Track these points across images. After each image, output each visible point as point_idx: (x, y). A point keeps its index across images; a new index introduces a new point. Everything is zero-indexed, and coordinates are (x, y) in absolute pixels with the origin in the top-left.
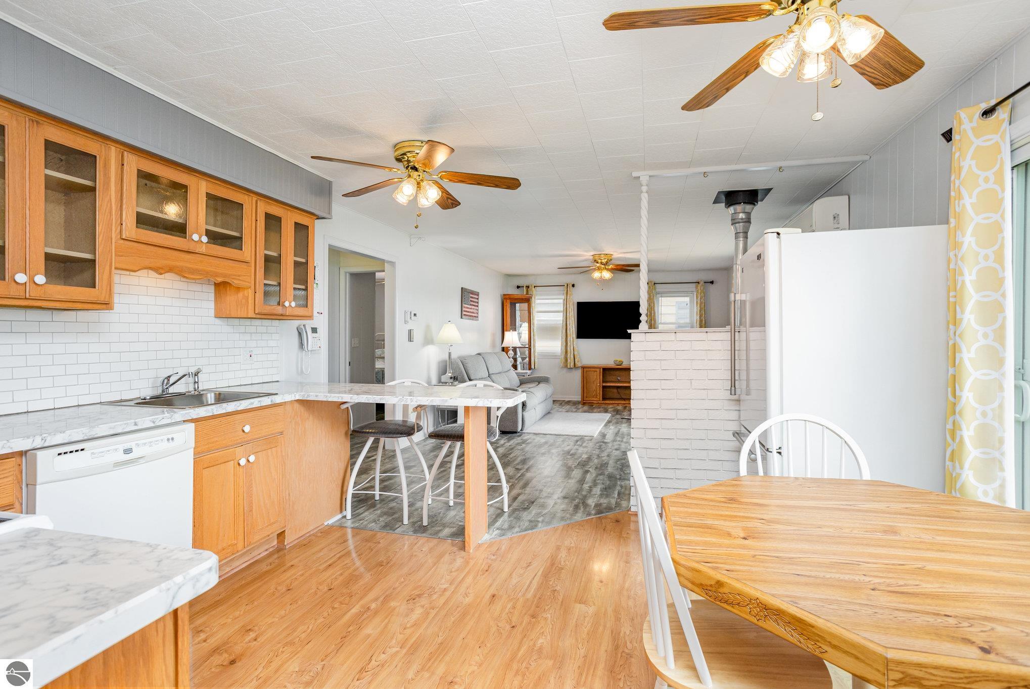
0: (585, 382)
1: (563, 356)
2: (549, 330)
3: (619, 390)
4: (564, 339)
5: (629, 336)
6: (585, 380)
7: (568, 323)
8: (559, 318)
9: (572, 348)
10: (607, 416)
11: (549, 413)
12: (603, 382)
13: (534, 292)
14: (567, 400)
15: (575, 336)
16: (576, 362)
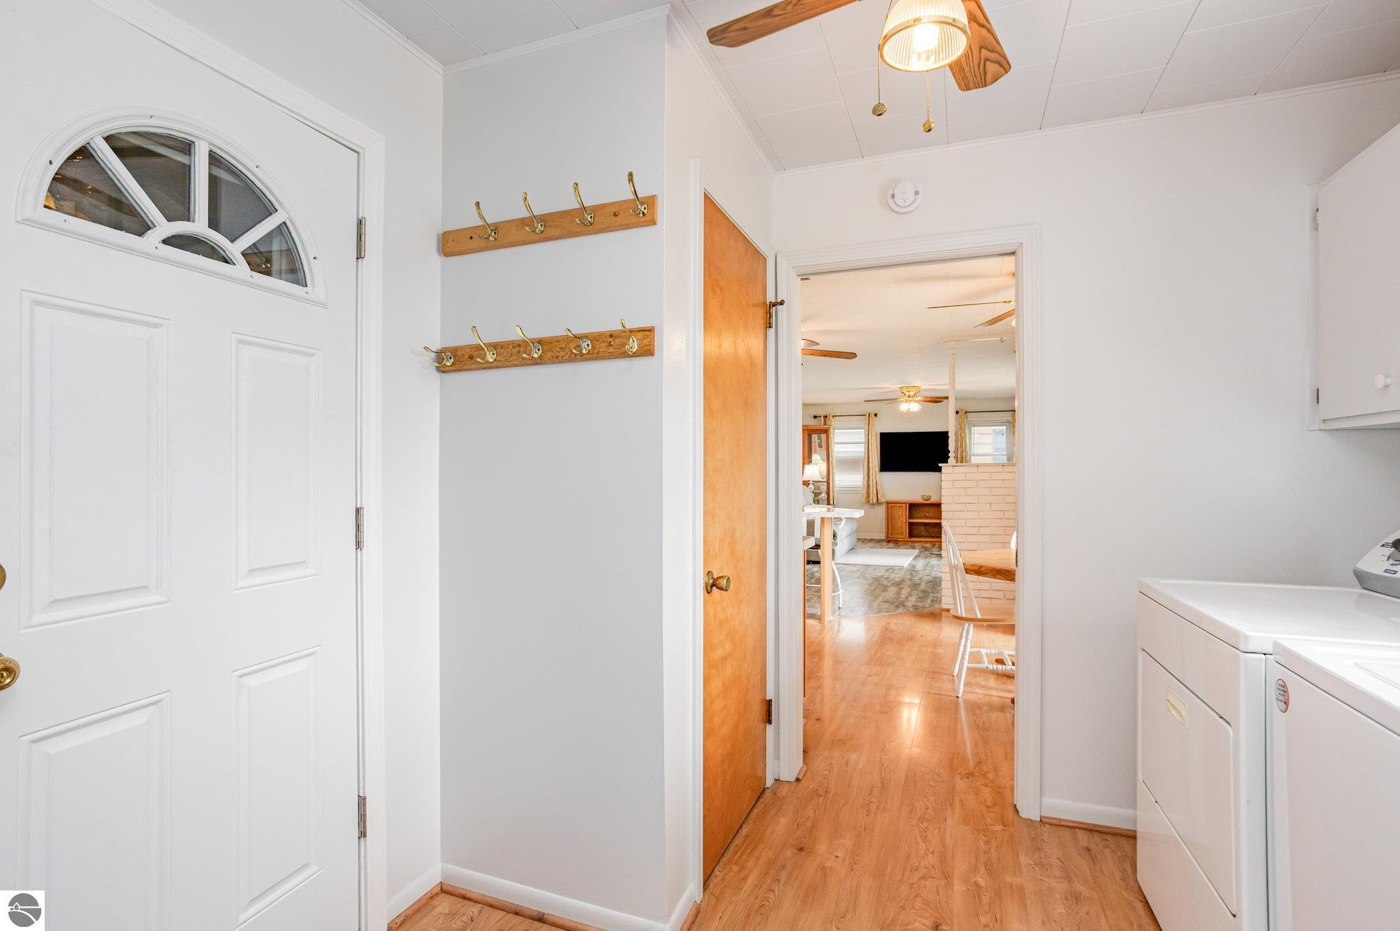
0: (890, 518)
1: (865, 491)
2: (850, 464)
3: (927, 527)
4: (866, 473)
5: (939, 470)
6: (890, 515)
7: (870, 455)
8: (860, 450)
9: (874, 482)
10: (916, 552)
11: (853, 549)
12: (909, 518)
13: (833, 423)
14: (869, 538)
15: (877, 469)
16: (879, 497)
